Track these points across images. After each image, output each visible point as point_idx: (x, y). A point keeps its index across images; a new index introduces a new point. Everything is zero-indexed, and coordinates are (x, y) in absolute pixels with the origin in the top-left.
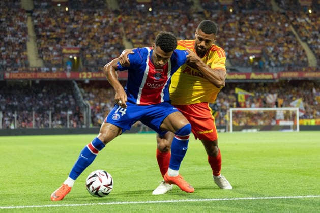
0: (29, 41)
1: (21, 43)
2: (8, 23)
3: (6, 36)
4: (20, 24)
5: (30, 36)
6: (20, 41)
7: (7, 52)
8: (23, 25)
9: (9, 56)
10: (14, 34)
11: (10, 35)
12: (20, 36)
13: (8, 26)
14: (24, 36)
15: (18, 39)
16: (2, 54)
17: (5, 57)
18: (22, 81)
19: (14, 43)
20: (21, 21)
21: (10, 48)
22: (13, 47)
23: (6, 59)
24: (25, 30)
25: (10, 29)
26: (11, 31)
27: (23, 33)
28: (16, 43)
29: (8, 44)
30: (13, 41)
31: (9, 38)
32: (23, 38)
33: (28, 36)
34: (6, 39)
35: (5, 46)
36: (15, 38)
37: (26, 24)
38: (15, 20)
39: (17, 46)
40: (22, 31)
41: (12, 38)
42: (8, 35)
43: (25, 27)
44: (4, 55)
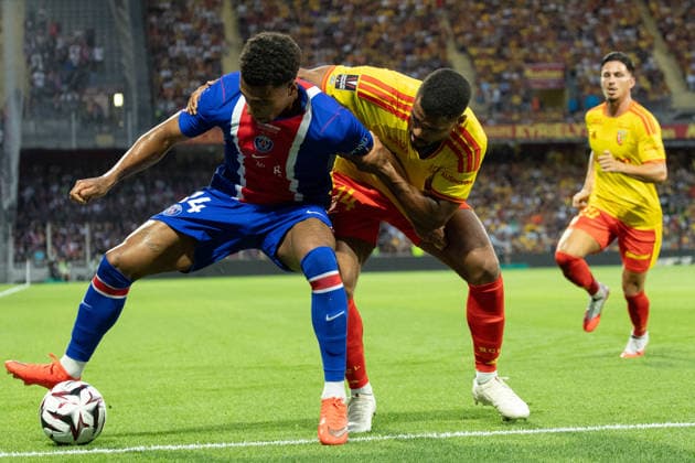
0: (227, 54)
1: (208, 61)
2: (178, 14)
3: (173, 43)
4: (208, 14)
5: (229, 44)
6: (207, 55)
7: (176, 81)
8: (212, 18)
9: (181, 90)
10: (192, 39)
11: (184, 42)
12: (207, 43)
13: (178, 20)
14: (215, 42)
15: (200, 50)
16: (167, 86)
17: (171, 93)
18: (211, 149)
19: (193, 59)
20: (209, 9)
21: (184, 72)
22: (189, 69)
23: (175, 97)
24: (218, 31)
25: (183, 27)
26: (184, 32)
27: (213, 36)
28: (198, 60)
29: (179, 62)
30: (189, 56)
31: (180, 48)
32: (213, 49)
33: (224, 44)
34: (175, 51)
35: (171, 68)
36: (193, 49)
37: (218, 17)
38: (193, 6)
39: (200, 66)
40: (210, 31)
41: (186, 49)
42: (179, 42)
43: (216, 21)
44: (170, 88)
